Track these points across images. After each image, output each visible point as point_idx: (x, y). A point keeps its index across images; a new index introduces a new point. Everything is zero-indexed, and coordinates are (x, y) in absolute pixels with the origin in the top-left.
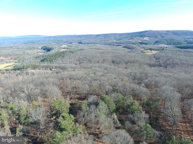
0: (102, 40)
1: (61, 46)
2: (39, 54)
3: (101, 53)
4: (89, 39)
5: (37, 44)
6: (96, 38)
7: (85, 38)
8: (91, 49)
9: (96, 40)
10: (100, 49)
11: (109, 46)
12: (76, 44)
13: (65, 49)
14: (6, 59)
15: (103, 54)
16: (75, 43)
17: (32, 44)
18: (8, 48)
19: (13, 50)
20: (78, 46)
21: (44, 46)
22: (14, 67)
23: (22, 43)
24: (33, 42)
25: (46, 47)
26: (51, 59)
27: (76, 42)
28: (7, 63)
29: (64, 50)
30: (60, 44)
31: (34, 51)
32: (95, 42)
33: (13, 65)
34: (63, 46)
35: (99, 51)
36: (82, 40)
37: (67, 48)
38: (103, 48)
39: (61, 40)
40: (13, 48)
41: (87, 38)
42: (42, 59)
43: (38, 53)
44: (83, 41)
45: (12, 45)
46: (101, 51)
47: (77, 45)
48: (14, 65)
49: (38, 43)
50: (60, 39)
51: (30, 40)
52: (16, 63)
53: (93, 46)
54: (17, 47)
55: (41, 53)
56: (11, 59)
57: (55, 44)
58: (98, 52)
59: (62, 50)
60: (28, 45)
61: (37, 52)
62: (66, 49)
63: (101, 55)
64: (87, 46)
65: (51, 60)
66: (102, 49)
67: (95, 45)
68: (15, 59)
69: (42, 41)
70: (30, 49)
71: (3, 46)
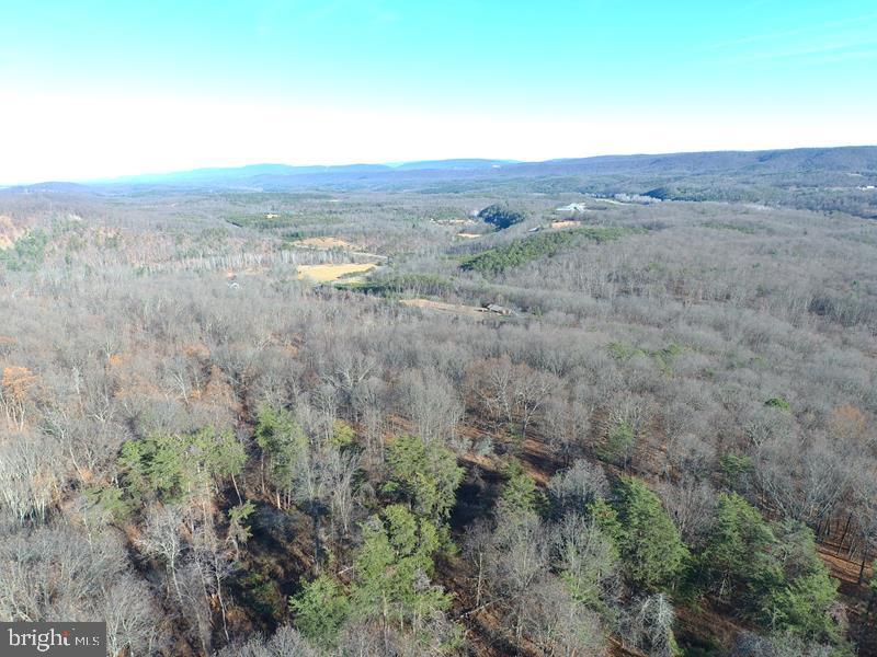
0: (786, 181)
1: (562, 205)
2: (463, 239)
3: (759, 250)
4: (712, 172)
5: (468, 196)
6: (754, 167)
7: (689, 168)
8: (703, 228)
9: (748, 183)
10: (762, 228)
11: (819, 216)
12: (636, 197)
13: (572, 219)
14: (354, 249)
15: (767, 257)
16: (633, 193)
17: (449, 197)
18: (368, 208)
19: (382, 214)
20: (643, 207)
21: (493, 207)
22: (369, 279)
23: (418, 192)
24: (454, 189)
25: (498, 209)
26: (498, 263)
27: (634, 189)
28: (353, 261)
29: (566, 223)
30: (556, 199)
31: (451, 224)
32: (743, 191)
33: (367, 271)
34: (571, 207)
35: (747, 241)
36: (669, 180)
37: (585, 219)
38: (779, 225)
39: (571, 179)
40: (385, 207)
41: (702, 171)
42: (469, 257)
43: (463, 235)
44: (677, 184)
45: (382, 198)
46: (762, 239)
47: (638, 203)
48: (368, 274)
49: (472, 192)
50: (564, 175)
51: (448, 179)
52: (379, 264)
53: (726, 209)
54: (396, 207)
55: (474, 234)
56: (369, 249)
57: (538, 197)
58: (744, 245)
59: (557, 226)
60: (434, 198)
61: (461, 228)
62: (578, 223)
63: (755, 262)
64: (692, 208)
65: (499, 267)
66: (771, 232)
67: (737, 205)
68: (380, 251)
69: (488, 186)
70: (439, 215)
71: (355, 198)
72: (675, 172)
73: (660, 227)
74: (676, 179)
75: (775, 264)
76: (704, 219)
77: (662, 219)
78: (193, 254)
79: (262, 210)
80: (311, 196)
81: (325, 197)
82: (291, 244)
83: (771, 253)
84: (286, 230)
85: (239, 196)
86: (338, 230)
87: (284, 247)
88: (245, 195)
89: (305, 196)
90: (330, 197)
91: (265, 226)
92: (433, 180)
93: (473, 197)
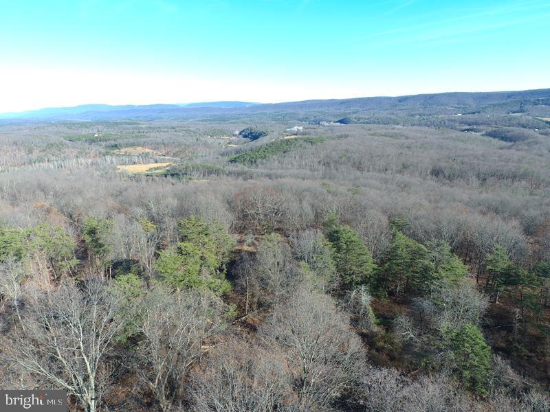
0: (414, 113)
1: (288, 128)
2: (230, 147)
3: (402, 146)
4: (373, 109)
5: (231, 123)
6: (396, 106)
7: (360, 107)
8: (370, 136)
9: (393, 114)
10: (402, 136)
11: (432, 130)
12: (332, 123)
13: (296, 135)
14: (157, 154)
15: (406, 149)
16: (330, 121)
17: (220, 124)
18: (165, 130)
19: (175, 133)
20: (337, 128)
21: (247, 129)
22: (168, 171)
23: (199, 121)
24: (222, 119)
25: (251, 130)
26: (253, 158)
28: (156, 162)
29: (293, 137)
31: (222, 139)
32: (390, 119)
33: (167, 166)
34: (295, 128)
35: (395, 142)
36: (349, 113)
37: (304, 134)
38: (411, 134)
39: (294, 113)
40: (177, 129)
41: (368, 108)
42: (233, 156)
43: (230, 145)
44: (354, 115)
45: (175, 124)
46: (403, 140)
47: (333, 126)
48: (167, 168)
49: (234, 121)
50: (290, 111)
51: (219, 113)
52: (175, 163)
53: (382, 128)
54: (184, 129)
55: (237, 144)
56: (167, 154)
57: (275, 124)
58: (393, 144)
60: (210, 124)
61: (228, 142)
62: (300, 136)
63: (400, 152)
64: (363, 128)
65: (253, 160)
66: (407, 138)
67: (388, 126)
68: (175, 155)
69: (244, 118)
70: (214, 134)
71: (156, 124)
72: (353, 109)
73: (346, 136)
74: (354, 113)
75: (411, 153)
76: (370, 132)
77: (347, 133)
78: (41, 160)
79: (90, 131)
80: (125, 123)
81: (135, 124)
82: (112, 152)
83: (408, 147)
84: (108, 143)
85: (74, 124)
86: (145, 142)
87: (107, 153)
88: (78, 124)
89: (121, 124)
90: (139, 124)
91: (92, 141)
92: (209, 114)
93: (235, 123)
